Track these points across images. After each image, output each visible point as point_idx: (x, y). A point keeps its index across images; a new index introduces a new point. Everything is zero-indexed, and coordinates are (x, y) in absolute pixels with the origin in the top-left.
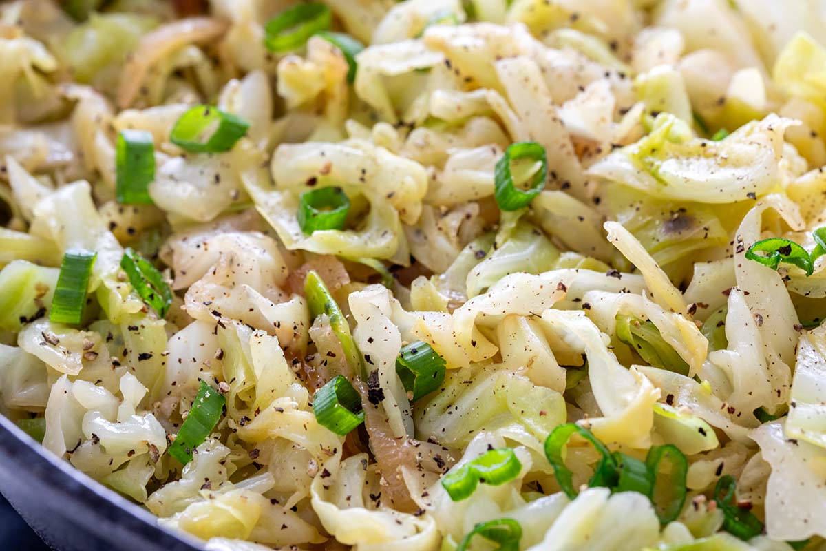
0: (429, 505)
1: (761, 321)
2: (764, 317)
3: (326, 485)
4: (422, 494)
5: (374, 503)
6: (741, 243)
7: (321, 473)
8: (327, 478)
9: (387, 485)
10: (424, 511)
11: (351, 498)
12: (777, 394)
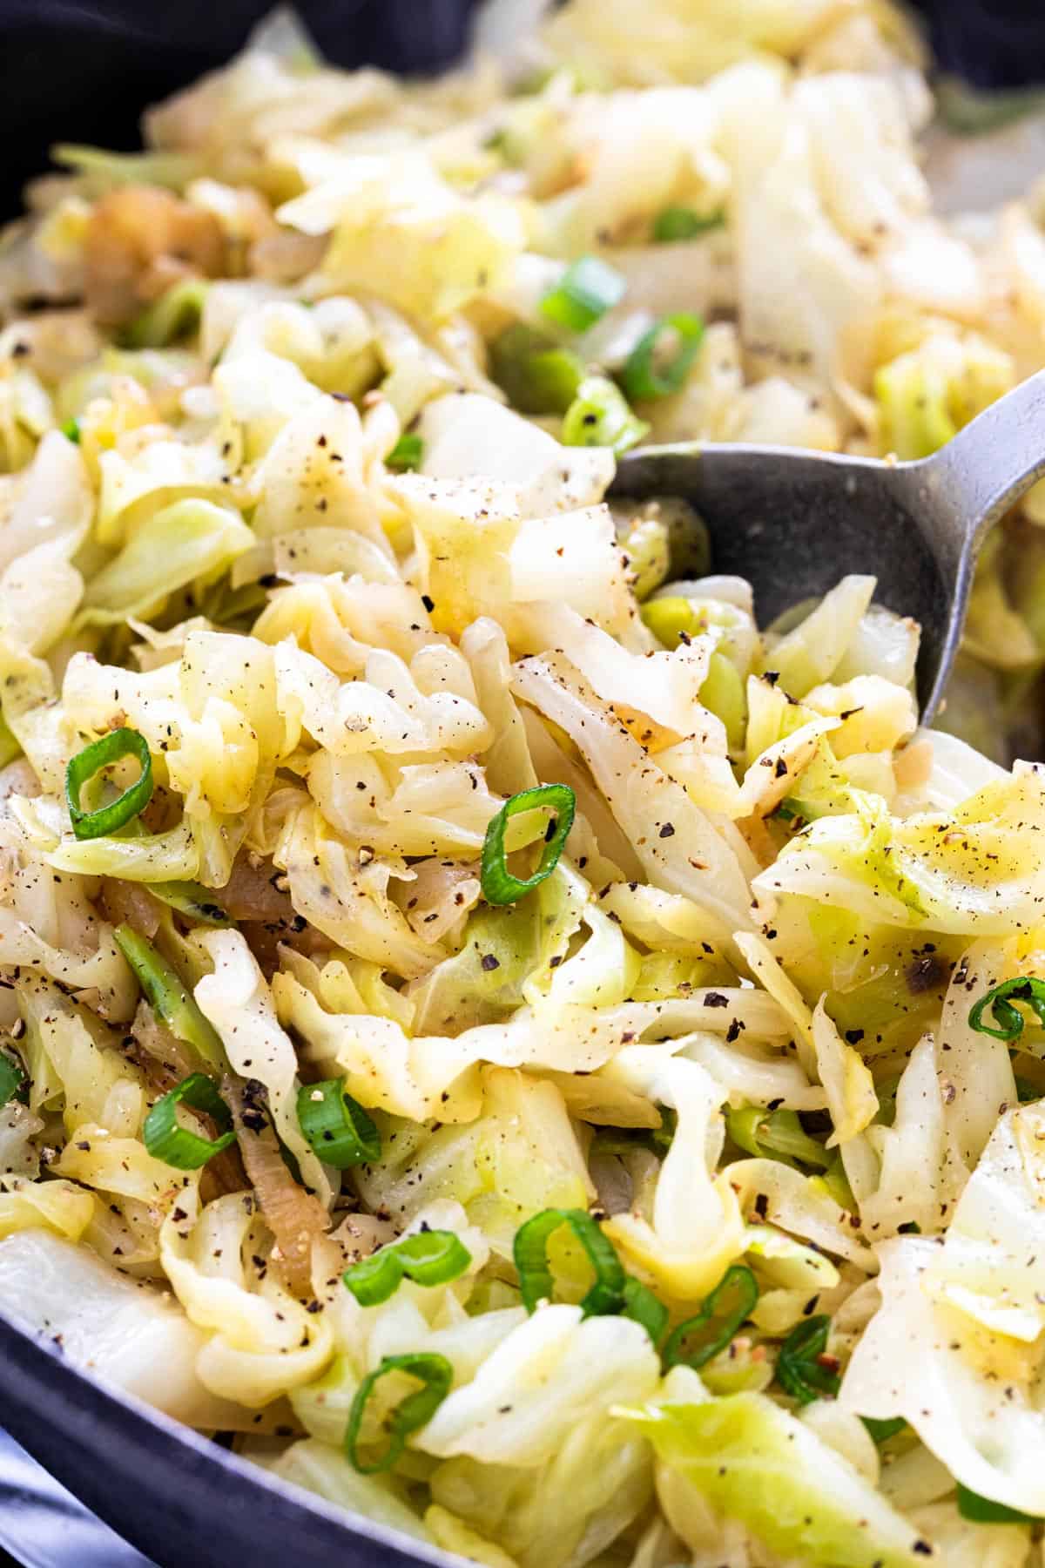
0: (331, 1299)
1: (952, 1096)
2: (959, 1089)
3: (183, 1231)
4: (328, 1280)
5: (258, 1271)
6: (964, 971)
7: (172, 1214)
8: (182, 1222)
9: (282, 1260)
10: (321, 1307)
11: (222, 1254)
12: (940, 1210)
